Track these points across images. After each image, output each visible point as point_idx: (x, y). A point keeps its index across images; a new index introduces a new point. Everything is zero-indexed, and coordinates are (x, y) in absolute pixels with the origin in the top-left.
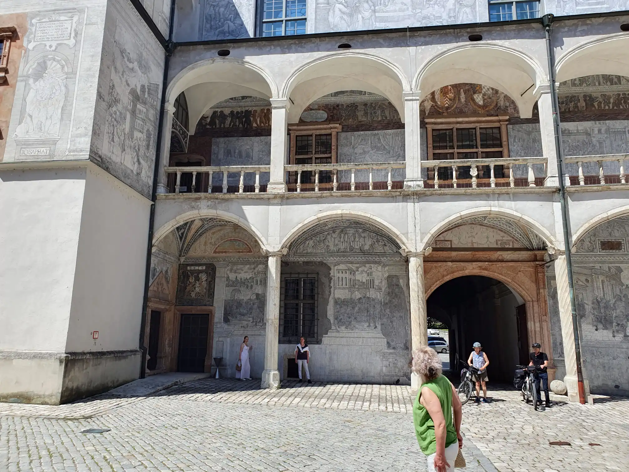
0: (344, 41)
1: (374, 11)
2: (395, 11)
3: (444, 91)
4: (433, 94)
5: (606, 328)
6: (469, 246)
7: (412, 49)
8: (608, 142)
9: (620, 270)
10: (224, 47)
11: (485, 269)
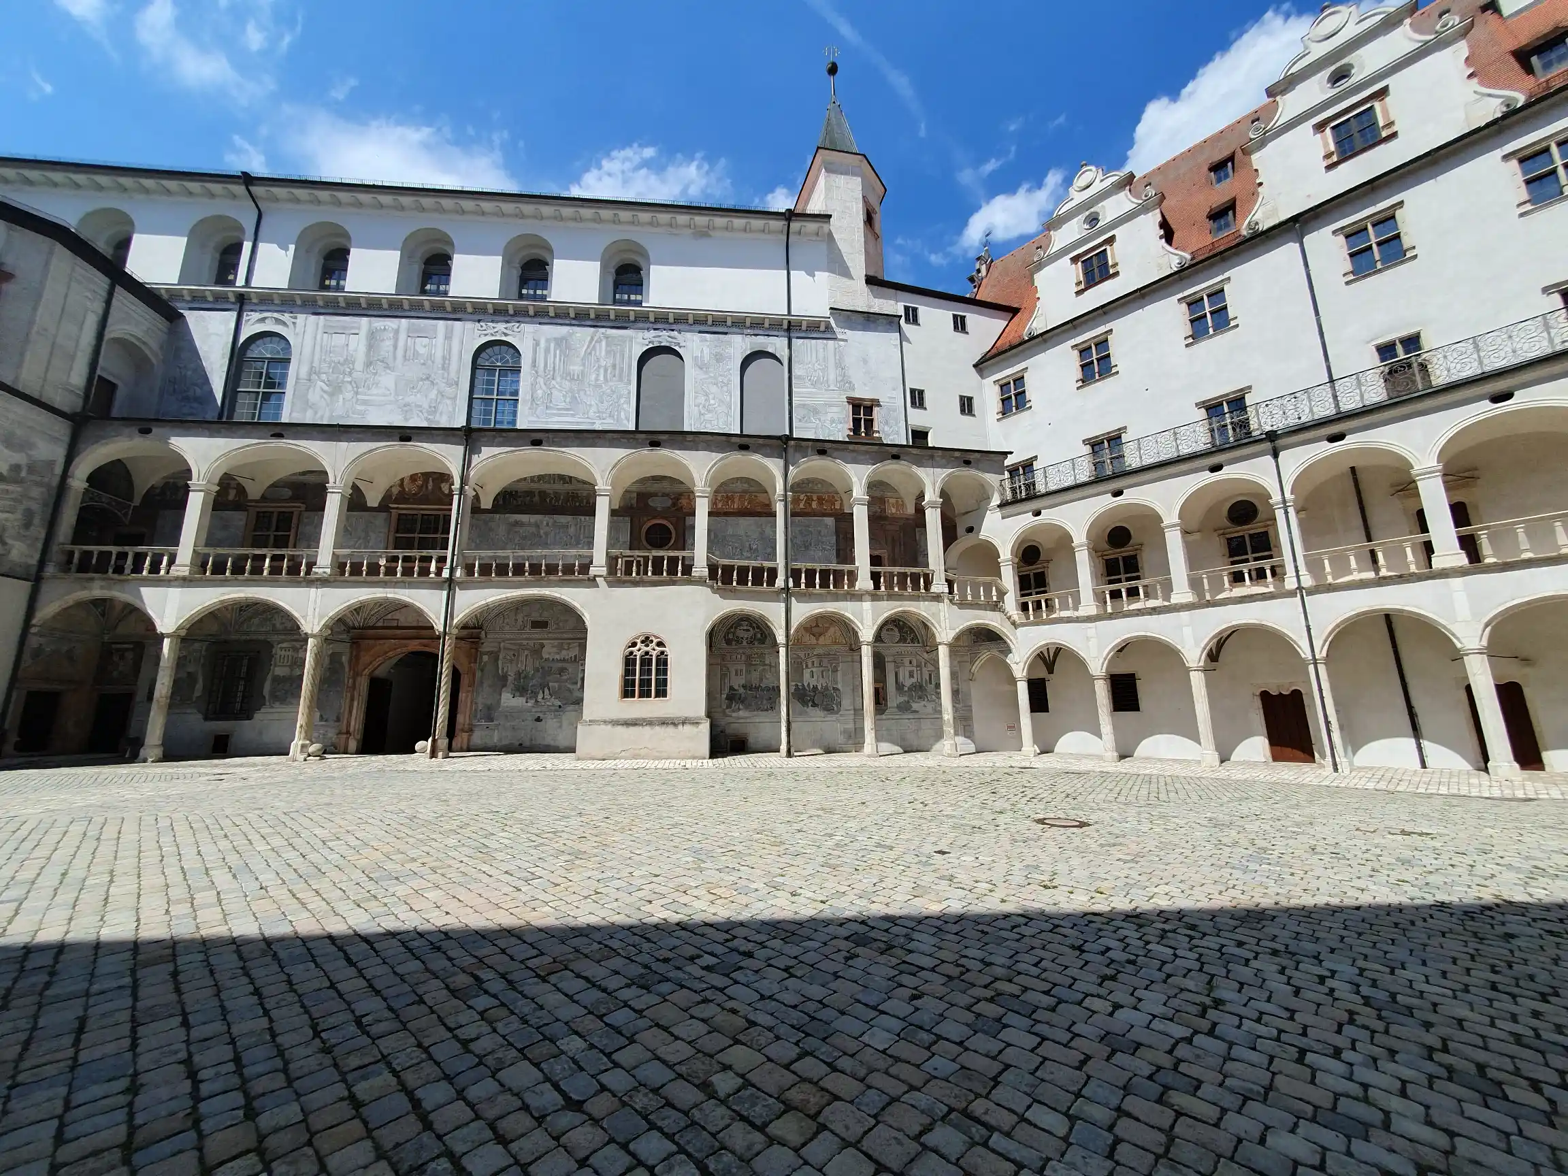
0: (277, 430)
1: (357, 393)
2: (377, 395)
3: (413, 478)
4: (402, 480)
5: (521, 696)
6: (415, 624)
7: (344, 445)
8: (552, 534)
9: (543, 646)
10: (145, 425)
11: (425, 646)
